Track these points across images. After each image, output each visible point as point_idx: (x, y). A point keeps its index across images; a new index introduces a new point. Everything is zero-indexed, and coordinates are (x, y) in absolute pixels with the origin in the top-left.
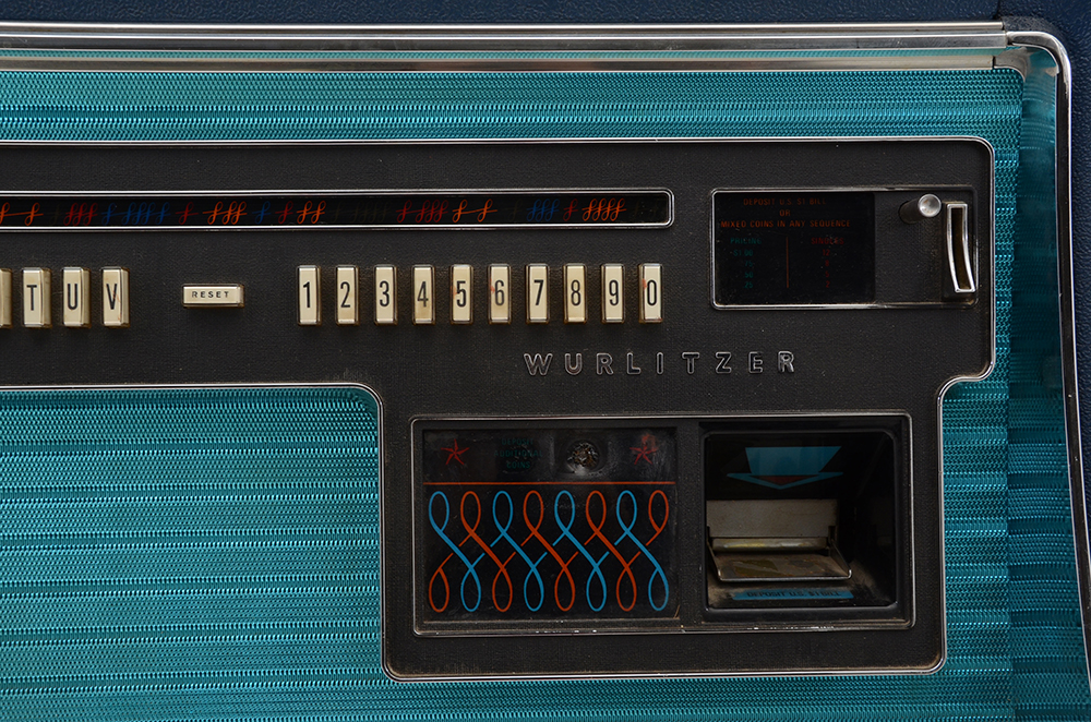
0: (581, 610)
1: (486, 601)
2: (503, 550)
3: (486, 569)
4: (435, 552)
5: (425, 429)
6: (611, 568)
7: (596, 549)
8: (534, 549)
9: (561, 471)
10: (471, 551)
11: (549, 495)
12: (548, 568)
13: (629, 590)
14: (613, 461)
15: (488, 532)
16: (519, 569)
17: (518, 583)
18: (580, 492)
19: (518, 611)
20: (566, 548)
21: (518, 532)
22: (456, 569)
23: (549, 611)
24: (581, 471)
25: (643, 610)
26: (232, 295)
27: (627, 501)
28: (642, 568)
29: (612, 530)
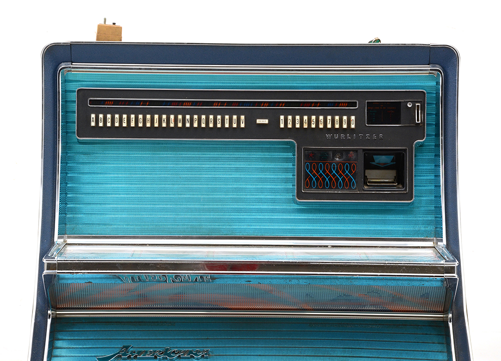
0: (337, 188)
1: (317, 186)
2: (321, 175)
3: (317, 179)
4: (307, 175)
5: (305, 150)
6: (343, 180)
7: (340, 176)
8: (327, 175)
9: (333, 159)
10: (314, 175)
11: (331, 164)
12: (330, 179)
13: (347, 184)
14: (344, 157)
15: (318, 172)
16: (324, 179)
17: (324, 182)
18: (337, 163)
19: (324, 188)
20: (334, 175)
21: (324, 172)
22: (311, 179)
23: (330, 188)
24: (337, 159)
25: (350, 188)
26: (266, 121)
27: (347, 166)
28: (350, 180)
29: (344, 172)
